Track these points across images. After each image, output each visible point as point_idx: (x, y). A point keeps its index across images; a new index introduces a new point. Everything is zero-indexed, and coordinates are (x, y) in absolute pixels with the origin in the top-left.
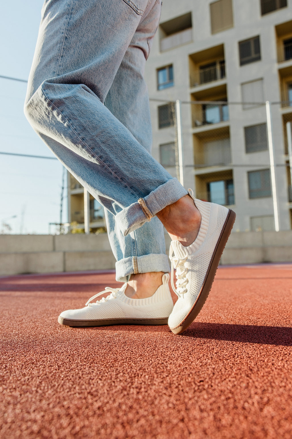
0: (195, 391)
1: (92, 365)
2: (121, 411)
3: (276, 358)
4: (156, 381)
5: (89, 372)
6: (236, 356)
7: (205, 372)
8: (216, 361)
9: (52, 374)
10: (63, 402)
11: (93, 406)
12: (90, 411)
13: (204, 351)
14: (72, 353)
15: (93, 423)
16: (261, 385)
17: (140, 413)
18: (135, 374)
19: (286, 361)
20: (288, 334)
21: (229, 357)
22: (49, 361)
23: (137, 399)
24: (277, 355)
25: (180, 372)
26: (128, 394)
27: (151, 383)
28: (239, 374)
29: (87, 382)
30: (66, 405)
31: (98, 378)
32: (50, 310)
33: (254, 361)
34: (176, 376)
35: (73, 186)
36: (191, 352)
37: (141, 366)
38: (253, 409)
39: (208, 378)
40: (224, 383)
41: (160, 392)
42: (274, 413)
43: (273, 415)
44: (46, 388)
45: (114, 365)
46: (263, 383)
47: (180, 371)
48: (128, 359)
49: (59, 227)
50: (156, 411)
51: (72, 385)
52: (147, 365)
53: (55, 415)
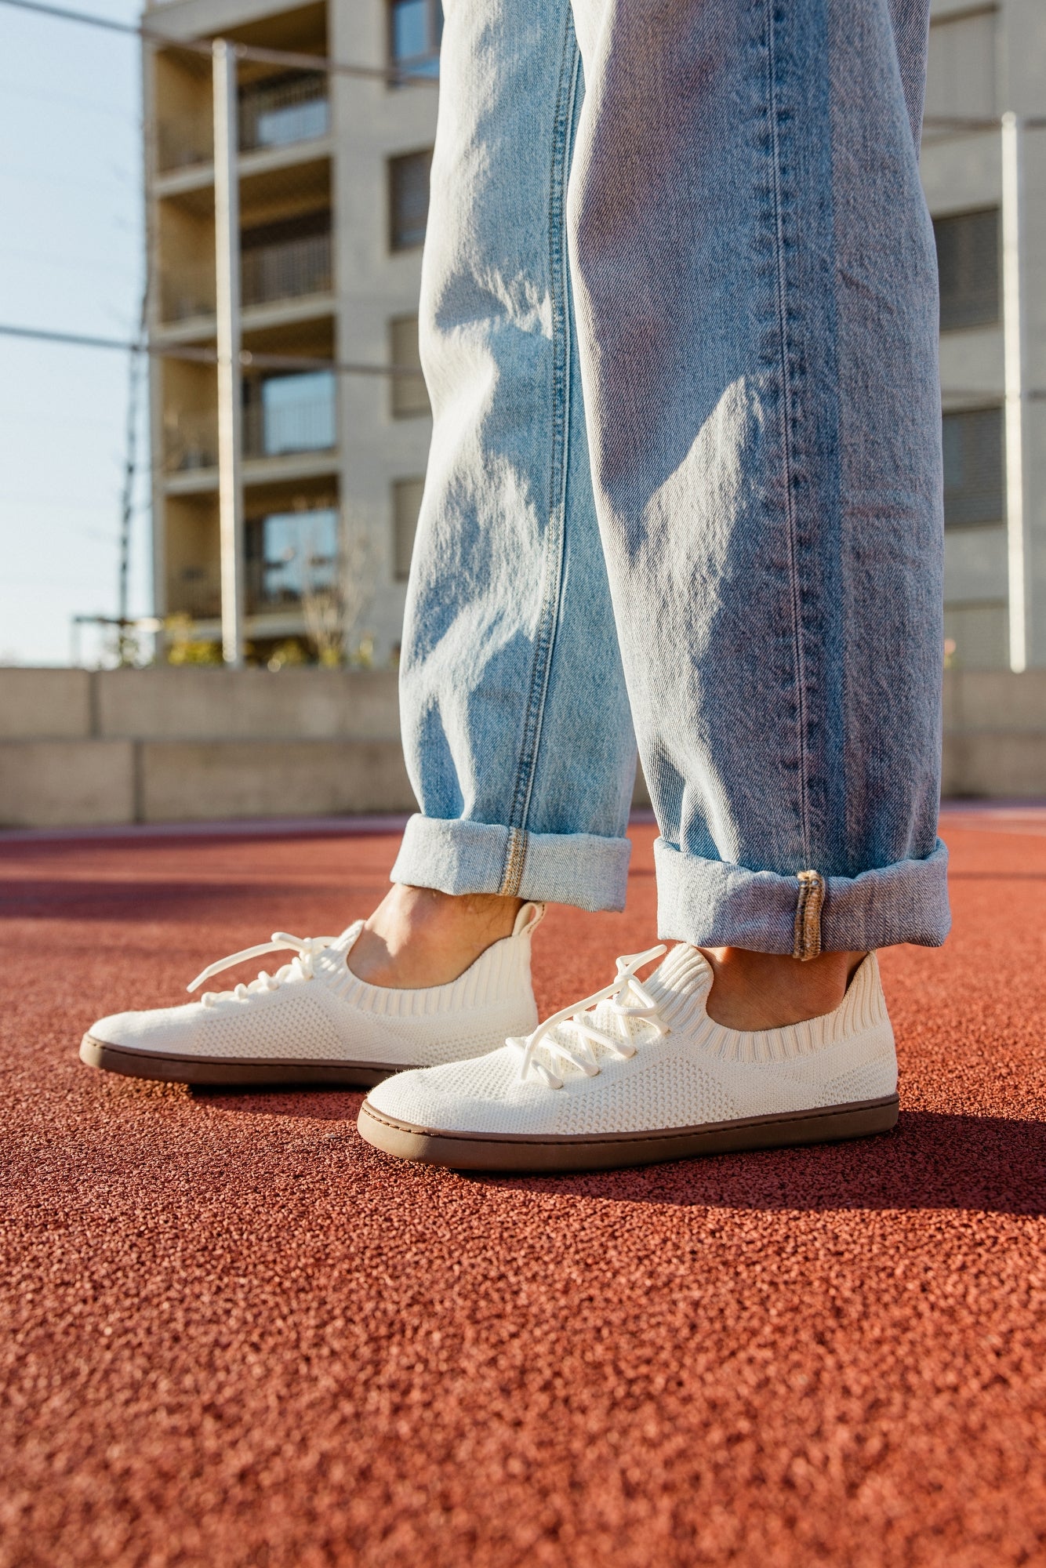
0: (614, 1404)
1: (226, 1280)
2: (325, 1488)
3: (941, 1258)
4: (469, 1357)
5: (215, 1313)
6: (789, 1249)
7: (660, 1319)
8: (709, 1271)
9: (69, 1319)
10: (104, 1446)
11: (222, 1467)
12: (208, 1490)
13: (669, 1224)
14: (151, 1224)
15: (216, 1541)
16: (865, 1380)
17: (396, 1499)
18: (391, 1324)
19: (977, 1276)
20: (1003, 1148)
21: (760, 1250)
22: (60, 1261)
23: (390, 1439)
24: (947, 1247)
25: (566, 1318)
26: (358, 1415)
27: (452, 1365)
28: (790, 1329)
29: (203, 1360)
30: (118, 1458)
31: (245, 1342)
32: (73, 1012)
33: (853, 1272)
34: (547, 1333)
35: (175, 461)
36: (617, 1226)
37: (416, 1288)
38: (822, 1485)
39: (668, 1346)
40: (728, 1368)
41: (481, 1407)
42: (896, 1506)
43: (891, 1514)
44: (42, 1382)
45: (315, 1283)
46: (875, 1373)
47: (565, 1312)
48: (368, 1254)
49: (113, 632)
50: (457, 1490)
51: (146, 1372)
52: (442, 1285)
53: (76, 1501)
